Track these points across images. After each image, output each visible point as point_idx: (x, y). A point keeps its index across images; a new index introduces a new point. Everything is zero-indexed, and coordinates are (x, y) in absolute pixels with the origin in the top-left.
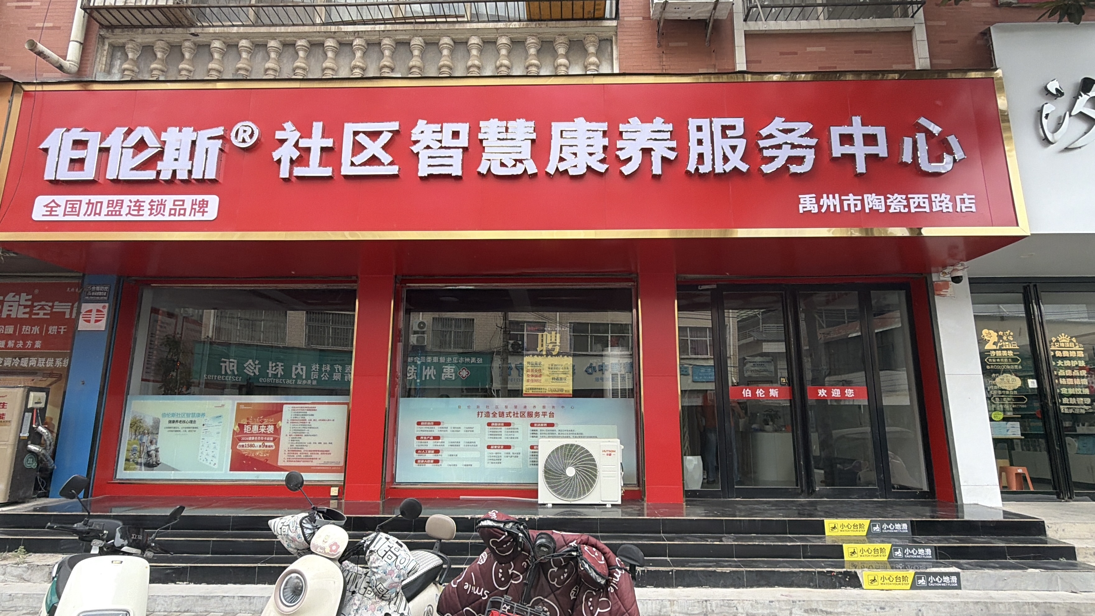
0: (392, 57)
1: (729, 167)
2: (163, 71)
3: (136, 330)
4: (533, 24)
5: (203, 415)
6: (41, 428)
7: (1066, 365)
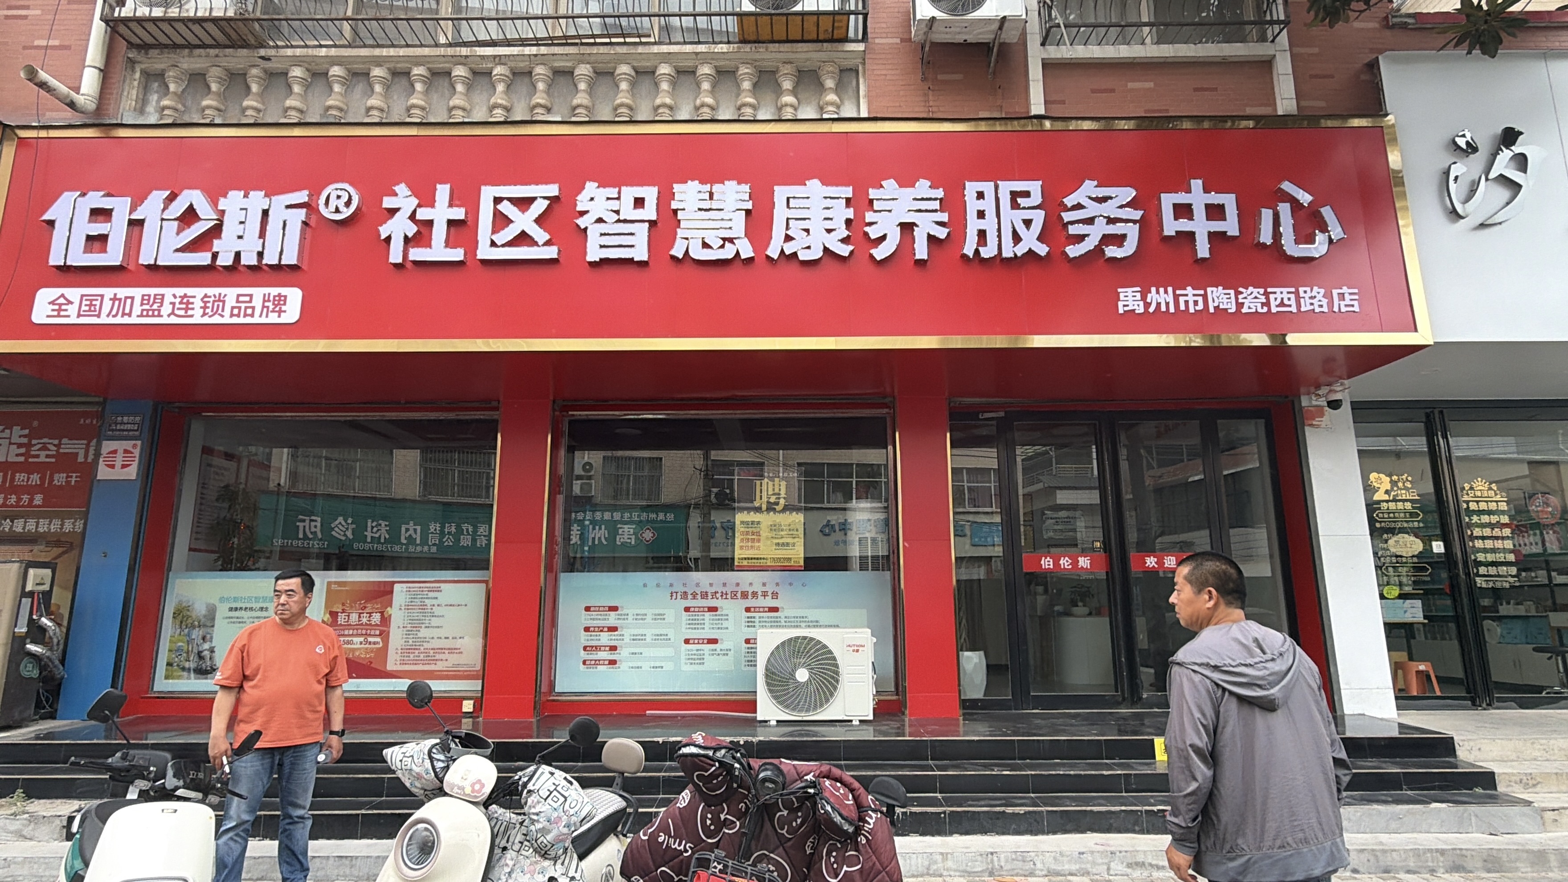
0: (548, 92)
1: (1021, 250)
2: (219, 110)
3: (181, 479)
4: (747, 48)
6: (44, 621)
7: (1483, 521)
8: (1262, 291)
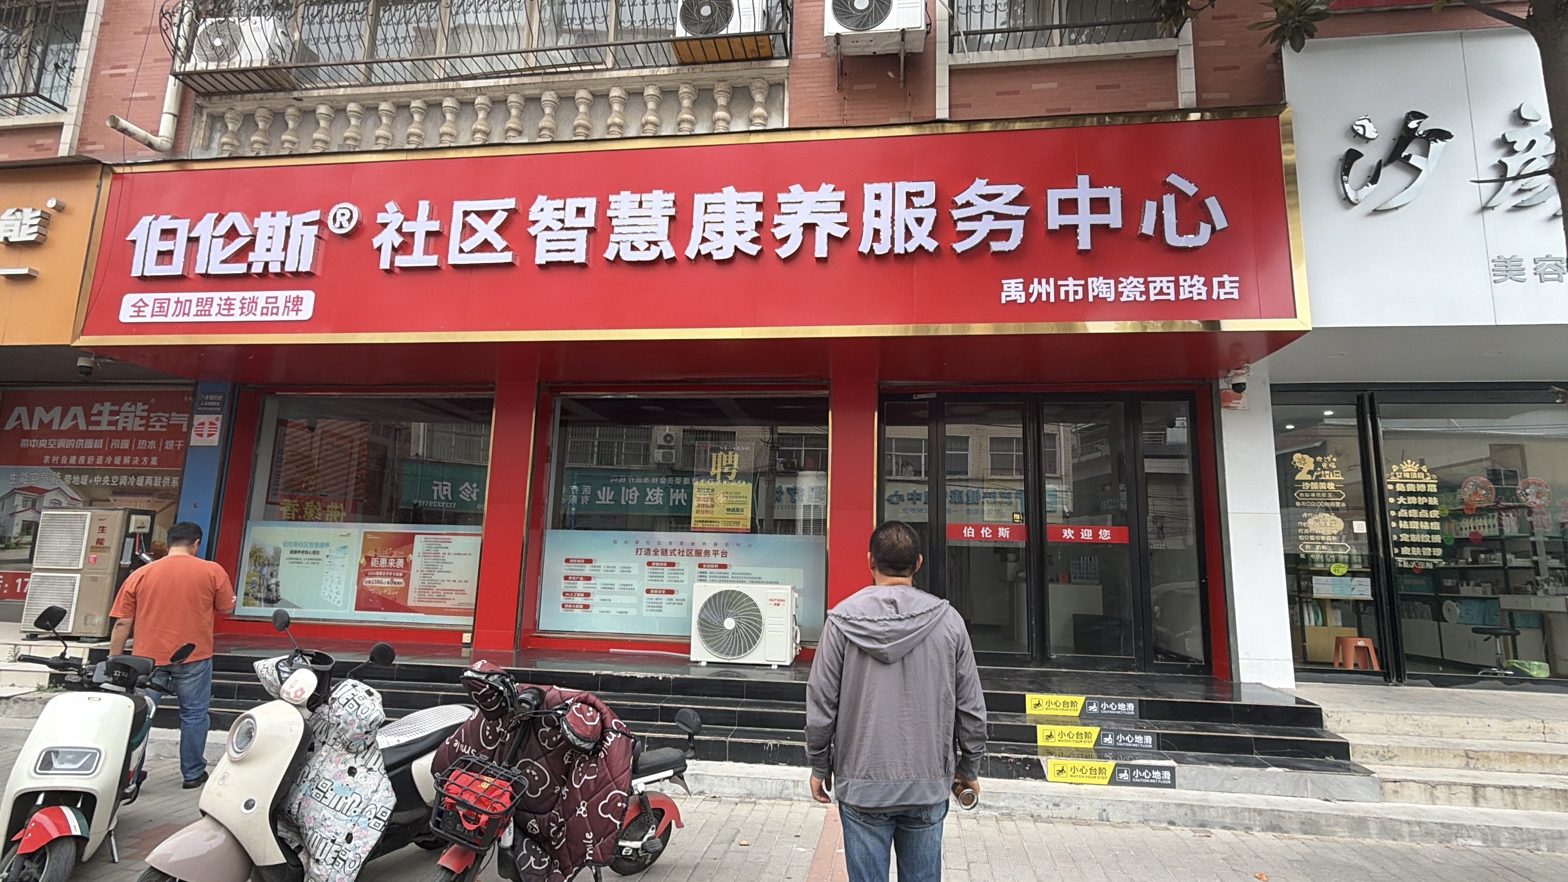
0: (519, 117)
1: (911, 247)
2: (263, 145)
3: (258, 445)
4: (685, 69)
5: (328, 545)
6: (146, 556)
7: (1409, 502)
8: (1141, 280)
